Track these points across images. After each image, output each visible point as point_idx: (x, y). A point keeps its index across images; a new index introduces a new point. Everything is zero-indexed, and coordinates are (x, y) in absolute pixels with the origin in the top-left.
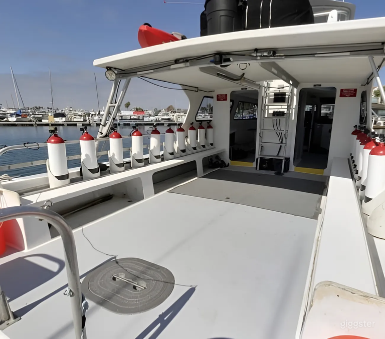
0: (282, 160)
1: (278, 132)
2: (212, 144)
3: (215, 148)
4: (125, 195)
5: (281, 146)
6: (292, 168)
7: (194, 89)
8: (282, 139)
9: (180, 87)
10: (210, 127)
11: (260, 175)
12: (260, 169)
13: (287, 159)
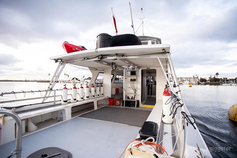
0: (135, 101)
1: (133, 88)
2: (103, 94)
3: (104, 96)
4: (57, 118)
5: (135, 95)
6: (141, 105)
7: (95, 69)
8: (135, 91)
9: (88, 68)
10: (101, 86)
11: (125, 109)
12: (125, 106)
13: (138, 101)
